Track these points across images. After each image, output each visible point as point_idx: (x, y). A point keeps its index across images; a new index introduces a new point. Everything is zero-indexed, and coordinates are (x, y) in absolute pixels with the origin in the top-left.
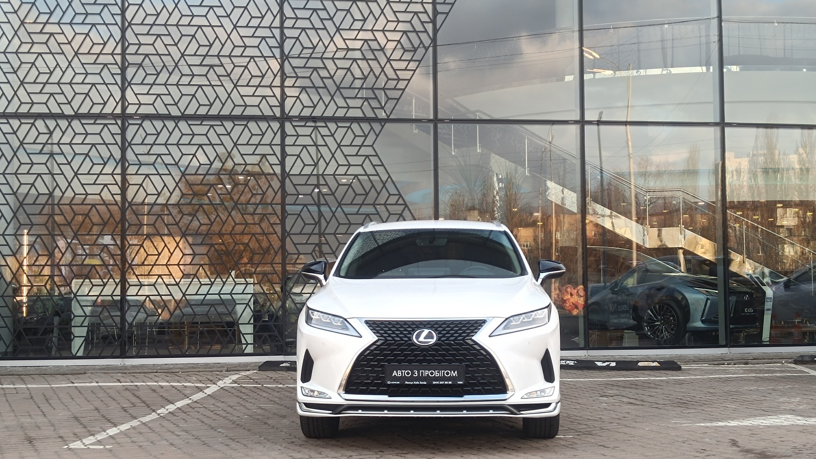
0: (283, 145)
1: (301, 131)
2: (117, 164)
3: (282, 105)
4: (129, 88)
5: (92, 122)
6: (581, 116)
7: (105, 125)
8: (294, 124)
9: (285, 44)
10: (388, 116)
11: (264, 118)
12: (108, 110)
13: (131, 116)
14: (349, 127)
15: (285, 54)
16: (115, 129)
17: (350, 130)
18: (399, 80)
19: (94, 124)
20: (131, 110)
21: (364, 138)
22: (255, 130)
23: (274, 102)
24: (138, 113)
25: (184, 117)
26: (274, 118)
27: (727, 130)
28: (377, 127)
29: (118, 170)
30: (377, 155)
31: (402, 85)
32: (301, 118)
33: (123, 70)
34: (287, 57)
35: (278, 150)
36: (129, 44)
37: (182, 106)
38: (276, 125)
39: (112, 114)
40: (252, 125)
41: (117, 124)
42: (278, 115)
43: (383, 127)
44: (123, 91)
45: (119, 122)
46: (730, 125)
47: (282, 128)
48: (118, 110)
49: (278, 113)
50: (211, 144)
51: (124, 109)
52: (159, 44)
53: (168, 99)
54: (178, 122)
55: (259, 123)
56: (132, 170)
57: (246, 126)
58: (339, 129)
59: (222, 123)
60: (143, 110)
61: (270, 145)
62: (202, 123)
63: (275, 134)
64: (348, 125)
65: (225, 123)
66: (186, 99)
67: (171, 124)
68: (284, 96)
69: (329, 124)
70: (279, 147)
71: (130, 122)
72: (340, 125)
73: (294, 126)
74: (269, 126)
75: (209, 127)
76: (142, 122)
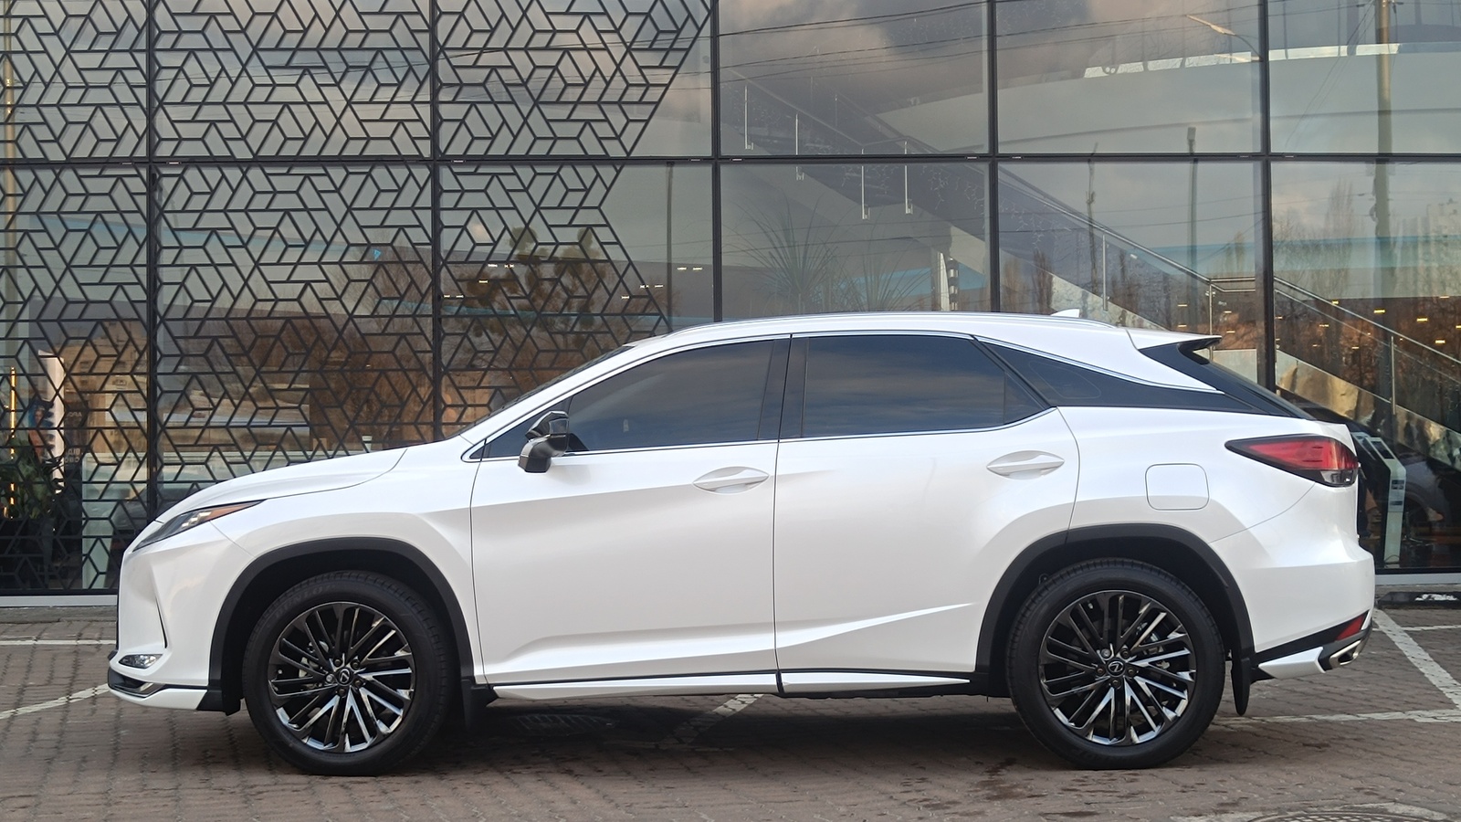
0: (436, 209)
1: (468, 182)
2: (141, 246)
3: (434, 136)
4: (161, 112)
5: (96, 172)
6: (990, 148)
7: (120, 178)
8: (456, 170)
9: (440, 25)
10: (628, 154)
11: (401, 160)
12: (124, 151)
13: (164, 162)
14: (557, 174)
15: (439, 43)
16: (137, 185)
17: (558, 179)
18: (648, 85)
19: (100, 176)
20: (165, 150)
21: (584, 193)
22: (386, 183)
23: (418, 130)
24: (176, 155)
25: (258, 161)
26: (419, 160)
27: (1274, 166)
28: (607, 172)
29: (142, 259)
30: (608, 225)
31: (653, 95)
32: (468, 159)
33: (151, 80)
34: (443, 49)
35: (426, 217)
36: (161, 32)
37: (254, 141)
38: (422, 173)
39: (131, 158)
40: (380, 173)
41: (139, 175)
42: (427, 153)
43: (618, 172)
44: (150, 116)
45: (144, 172)
46: (1281, 157)
47: (434, 177)
48: (142, 152)
49: (426, 152)
50: (306, 209)
51: (151, 149)
52: (213, 31)
53: (229, 130)
54: (247, 170)
55: (391, 170)
56: (167, 257)
57: (369, 175)
58: (538, 177)
59: (325, 170)
60: (187, 150)
61: (413, 208)
62: (289, 171)
63: (422, 189)
64: (554, 170)
65: (331, 171)
66: (261, 129)
67: (234, 174)
68: (437, 120)
69: (519, 170)
70: (430, 212)
71: (165, 171)
72: (539, 170)
73: (455, 174)
74: (411, 174)
75: (302, 177)
76: (183, 172)
